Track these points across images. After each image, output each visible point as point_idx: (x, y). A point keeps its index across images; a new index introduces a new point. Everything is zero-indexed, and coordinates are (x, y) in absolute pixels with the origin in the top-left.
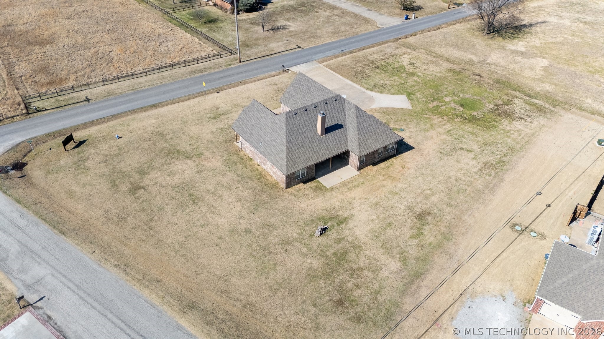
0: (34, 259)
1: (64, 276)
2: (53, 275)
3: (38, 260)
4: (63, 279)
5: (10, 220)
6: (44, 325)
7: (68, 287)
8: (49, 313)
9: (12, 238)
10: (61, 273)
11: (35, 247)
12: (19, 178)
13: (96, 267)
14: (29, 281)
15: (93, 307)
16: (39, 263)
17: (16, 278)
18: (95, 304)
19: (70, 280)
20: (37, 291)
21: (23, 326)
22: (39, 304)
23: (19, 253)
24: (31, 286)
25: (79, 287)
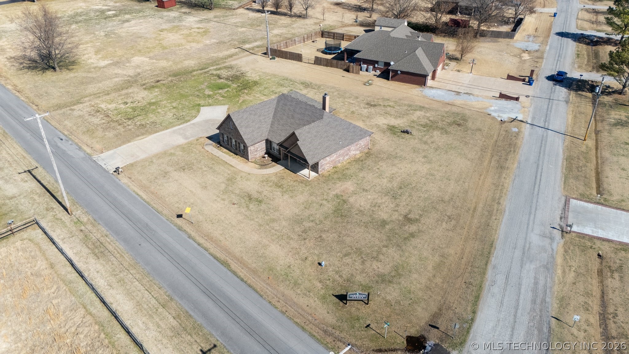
0: (529, 248)
1: (528, 224)
2: (532, 230)
3: (527, 245)
4: (531, 223)
5: (505, 289)
6: (567, 218)
7: (534, 218)
8: (558, 219)
9: (522, 275)
10: (527, 227)
11: (518, 253)
12: (438, 328)
13: (507, 213)
14: (548, 241)
15: (537, 202)
16: (530, 243)
17: (553, 249)
18: (535, 201)
19: (529, 220)
20: (551, 233)
21: (578, 226)
22: (558, 227)
23: (531, 261)
24: (551, 238)
25: (530, 213)
